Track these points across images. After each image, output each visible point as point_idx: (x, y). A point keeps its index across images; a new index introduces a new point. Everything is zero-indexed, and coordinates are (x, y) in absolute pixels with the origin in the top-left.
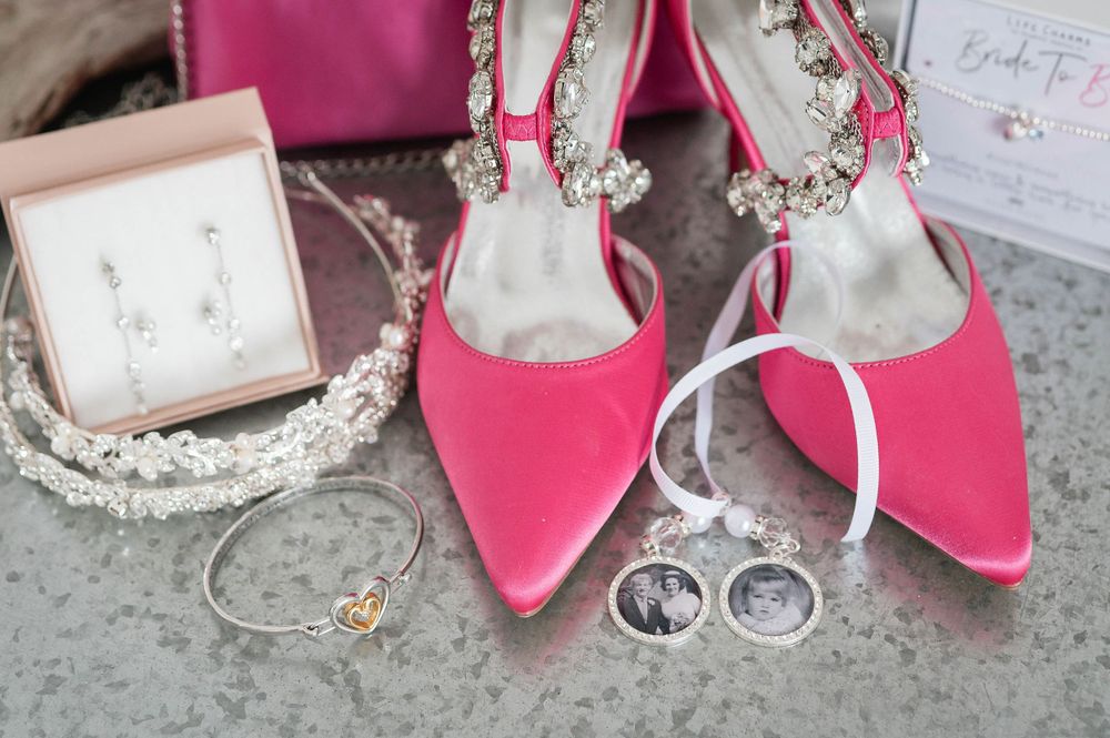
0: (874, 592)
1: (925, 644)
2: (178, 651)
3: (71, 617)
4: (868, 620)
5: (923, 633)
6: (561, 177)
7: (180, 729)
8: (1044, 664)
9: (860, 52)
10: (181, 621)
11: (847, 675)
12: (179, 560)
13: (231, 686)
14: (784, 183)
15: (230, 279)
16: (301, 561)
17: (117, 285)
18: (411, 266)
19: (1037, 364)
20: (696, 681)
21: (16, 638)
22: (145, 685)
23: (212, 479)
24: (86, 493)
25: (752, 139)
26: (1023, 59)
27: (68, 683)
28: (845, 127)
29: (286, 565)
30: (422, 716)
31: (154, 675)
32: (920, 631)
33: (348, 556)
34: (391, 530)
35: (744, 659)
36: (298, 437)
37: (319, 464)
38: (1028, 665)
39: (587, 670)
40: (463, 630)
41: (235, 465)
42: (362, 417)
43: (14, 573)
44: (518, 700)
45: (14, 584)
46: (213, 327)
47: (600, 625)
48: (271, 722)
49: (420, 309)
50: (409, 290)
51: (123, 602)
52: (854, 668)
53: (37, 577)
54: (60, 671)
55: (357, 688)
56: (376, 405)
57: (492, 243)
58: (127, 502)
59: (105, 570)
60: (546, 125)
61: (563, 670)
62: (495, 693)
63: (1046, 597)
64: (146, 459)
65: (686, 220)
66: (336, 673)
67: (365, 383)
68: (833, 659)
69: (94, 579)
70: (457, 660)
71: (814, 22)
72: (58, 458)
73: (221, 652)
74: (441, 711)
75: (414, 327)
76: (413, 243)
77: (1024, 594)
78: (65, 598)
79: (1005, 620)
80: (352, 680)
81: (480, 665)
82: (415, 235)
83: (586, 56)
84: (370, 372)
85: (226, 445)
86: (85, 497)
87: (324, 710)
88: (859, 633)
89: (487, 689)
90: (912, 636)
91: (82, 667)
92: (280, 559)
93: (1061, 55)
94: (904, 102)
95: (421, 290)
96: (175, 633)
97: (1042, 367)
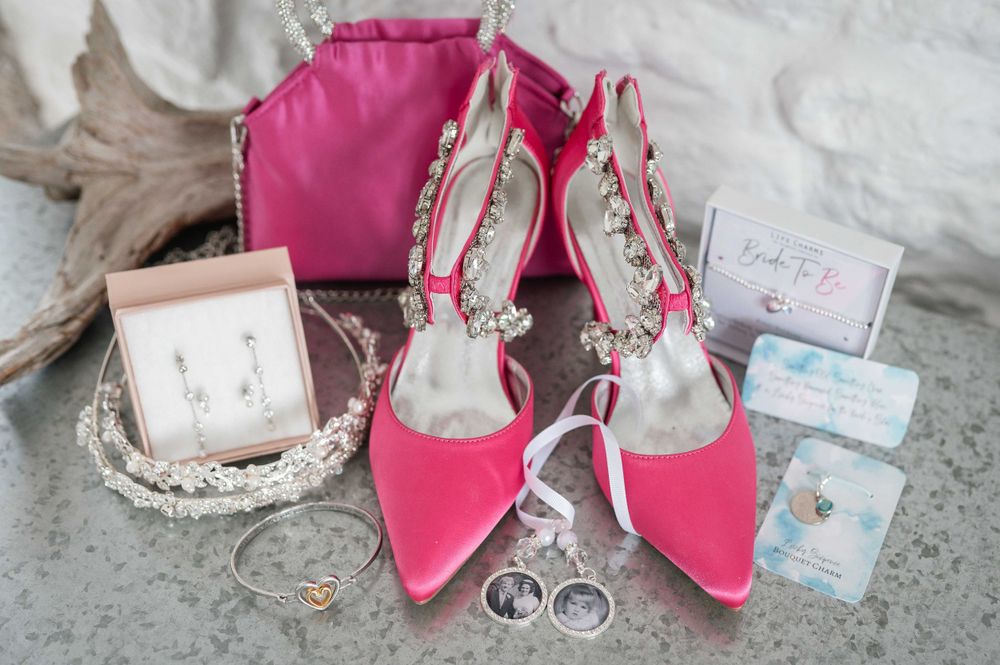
0: (649, 603)
1: (677, 640)
2: (190, 606)
3: (124, 579)
4: (643, 621)
5: (676, 633)
6: (467, 319)
7: (184, 657)
8: (752, 659)
9: (666, 252)
10: (195, 586)
11: (624, 657)
12: (200, 546)
13: (222, 631)
14: (614, 332)
15: (262, 372)
16: (280, 553)
17: (184, 371)
18: (372, 361)
19: (775, 460)
20: (526, 651)
21: (86, 589)
22: (166, 626)
23: (229, 494)
24: (147, 500)
25: (601, 300)
26: (780, 261)
27: (114, 621)
28: (651, 302)
29: (269, 555)
30: (343, 660)
31: (173, 620)
32: (675, 631)
33: (311, 552)
34: (341, 537)
35: (559, 640)
36: (289, 468)
37: (302, 487)
38: (741, 659)
39: (456, 639)
40: (378, 605)
41: (246, 485)
42: (332, 458)
43: (92, 547)
44: (407, 654)
45: (90, 554)
46: (248, 402)
47: (468, 610)
48: (245, 657)
49: (376, 389)
50: (369, 376)
51: (160, 571)
52: (628, 652)
53: (106, 551)
54: (111, 613)
55: (304, 639)
56: (342, 450)
57: (427, 355)
58: (174, 507)
59: (150, 549)
60: (458, 284)
61: (440, 637)
62: (393, 649)
63: (760, 616)
64: (187, 479)
65: (562, 347)
66: (291, 628)
67: (336, 436)
68: (616, 644)
69: (143, 554)
70: (371, 626)
71: (637, 231)
72: (130, 475)
73: (219, 608)
74: (356, 658)
75: (371, 401)
76: (375, 346)
77: (746, 612)
78: (121, 566)
79: (731, 629)
80: (302, 633)
81: (386, 630)
82: (376, 341)
83: (489, 240)
84: (339, 428)
85: (241, 472)
86: (147, 502)
87: (280, 652)
88: (636, 629)
89: (388, 646)
90: (669, 634)
91: (126, 611)
92: (266, 551)
93: (804, 260)
94: (691, 287)
95: (377, 377)
96: (190, 594)
97: (779, 462)
